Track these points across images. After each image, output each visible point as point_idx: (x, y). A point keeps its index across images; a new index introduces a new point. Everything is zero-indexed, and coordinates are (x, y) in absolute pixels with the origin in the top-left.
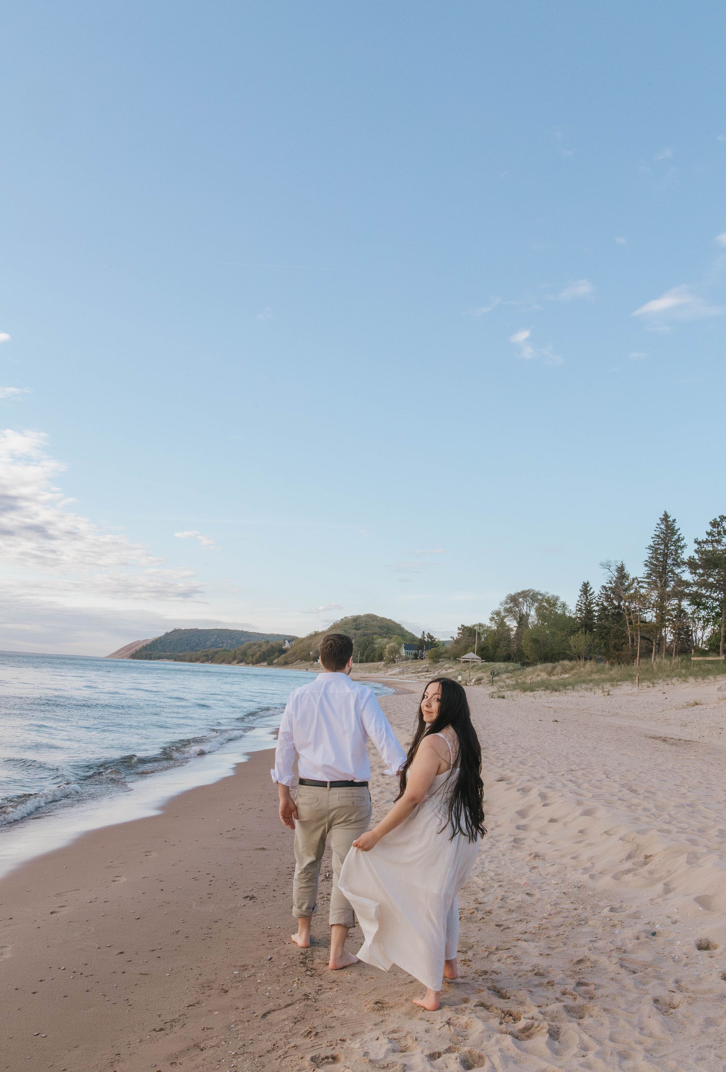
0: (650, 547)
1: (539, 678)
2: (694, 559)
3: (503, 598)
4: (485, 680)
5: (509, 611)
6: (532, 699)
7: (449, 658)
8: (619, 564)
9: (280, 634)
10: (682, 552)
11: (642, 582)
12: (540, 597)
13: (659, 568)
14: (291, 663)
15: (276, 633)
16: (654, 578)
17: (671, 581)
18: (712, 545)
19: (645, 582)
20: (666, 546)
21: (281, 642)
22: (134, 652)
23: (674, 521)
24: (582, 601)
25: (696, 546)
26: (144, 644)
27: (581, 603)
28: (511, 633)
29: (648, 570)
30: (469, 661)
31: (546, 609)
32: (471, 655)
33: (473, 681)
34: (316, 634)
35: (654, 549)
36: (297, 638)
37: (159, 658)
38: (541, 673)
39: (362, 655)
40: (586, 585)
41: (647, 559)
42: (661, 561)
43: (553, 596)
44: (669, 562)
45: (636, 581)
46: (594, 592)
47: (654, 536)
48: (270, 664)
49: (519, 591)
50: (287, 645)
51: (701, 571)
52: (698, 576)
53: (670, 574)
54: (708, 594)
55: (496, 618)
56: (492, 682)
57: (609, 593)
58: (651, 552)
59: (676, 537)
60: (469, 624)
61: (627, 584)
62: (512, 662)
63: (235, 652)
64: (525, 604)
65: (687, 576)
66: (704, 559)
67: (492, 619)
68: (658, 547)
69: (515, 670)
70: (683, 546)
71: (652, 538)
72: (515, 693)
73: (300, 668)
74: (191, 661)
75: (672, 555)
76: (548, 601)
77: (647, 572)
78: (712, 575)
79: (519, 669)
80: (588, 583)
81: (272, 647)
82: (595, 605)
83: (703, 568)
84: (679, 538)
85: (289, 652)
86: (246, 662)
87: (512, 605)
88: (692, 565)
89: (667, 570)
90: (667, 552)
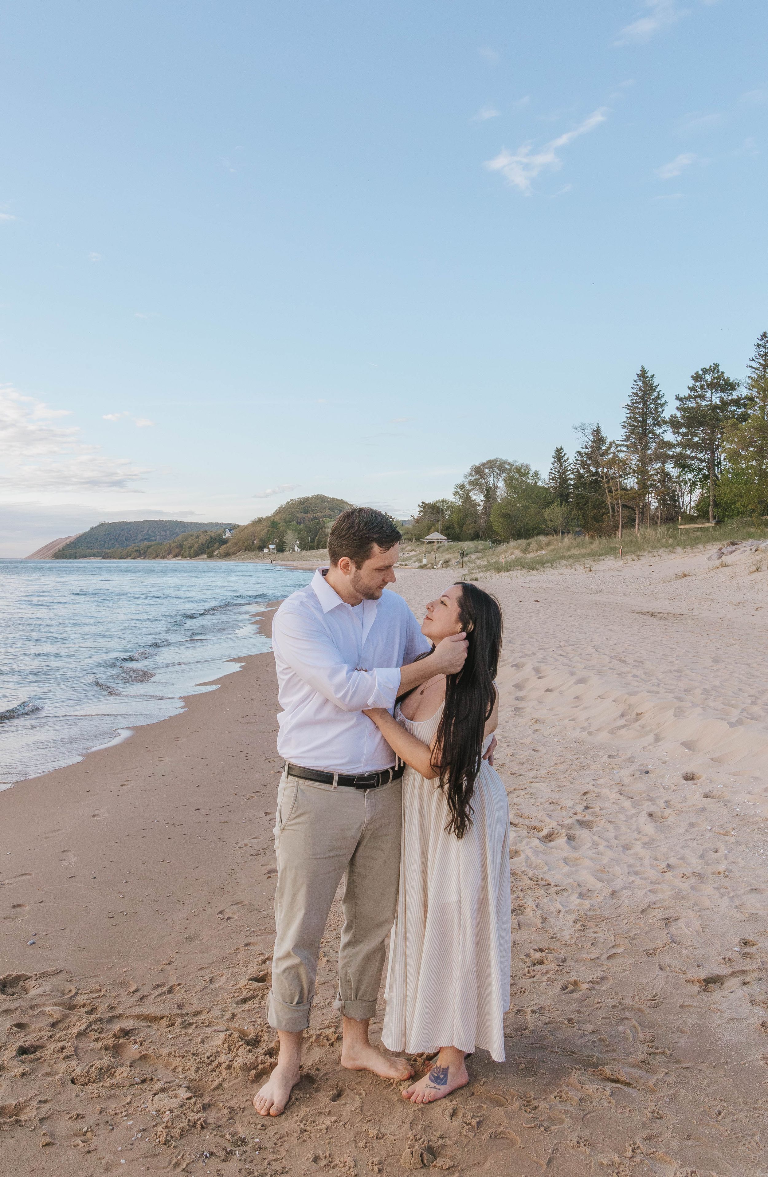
0: (628, 407)
1: (513, 557)
2: (676, 417)
3: (467, 470)
4: (453, 562)
5: (474, 483)
6: (508, 580)
7: (410, 540)
8: (594, 427)
9: (219, 522)
10: (663, 410)
11: (620, 445)
12: (508, 467)
13: (638, 429)
14: (234, 554)
15: (214, 521)
16: (633, 440)
17: (652, 442)
18: (695, 400)
19: (623, 445)
20: (645, 404)
21: (221, 531)
22: (57, 551)
23: (653, 376)
24: (556, 468)
25: (678, 403)
26: (68, 542)
27: (555, 471)
28: (478, 508)
29: (627, 432)
30: (433, 542)
31: (517, 479)
32: (435, 536)
33: (440, 563)
34: (260, 521)
35: (632, 408)
36: (239, 526)
37: (85, 556)
38: (515, 551)
39: (312, 541)
40: (559, 451)
41: (625, 420)
42: (640, 422)
43: (522, 465)
44: (649, 422)
45: (614, 445)
46: (568, 458)
47: (631, 394)
48: (210, 556)
49: (485, 461)
50: (228, 534)
51: (684, 430)
52: (681, 435)
53: (650, 435)
54: (693, 454)
55: (460, 492)
56: (461, 564)
57: (585, 459)
58: (629, 411)
59: (655, 394)
60: (430, 500)
61: (604, 448)
62: (481, 540)
63: (170, 545)
64: (492, 476)
65: (669, 436)
66: (687, 417)
67: (456, 494)
68: (635, 405)
69: (485, 549)
70: (664, 404)
71: (629, 396)
72: (488, 574)
73: (244, 559)
74: (121, 558)
75: (652, 414)
76: (518, 470)
77: (625, 434)
78: (697, 433)
79: (490, 548)
80: (561, 449)
81: (211, 537)
82: (569, 472)
83: (687, 427)
84: (659, 395)
85: (230, 543)
86: (183, 555)
87: (477, 477)
88: (674, 424)
89: (647, 431)
90: (646, 411)
